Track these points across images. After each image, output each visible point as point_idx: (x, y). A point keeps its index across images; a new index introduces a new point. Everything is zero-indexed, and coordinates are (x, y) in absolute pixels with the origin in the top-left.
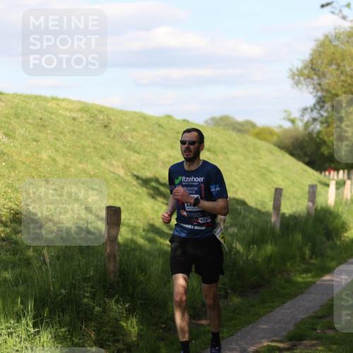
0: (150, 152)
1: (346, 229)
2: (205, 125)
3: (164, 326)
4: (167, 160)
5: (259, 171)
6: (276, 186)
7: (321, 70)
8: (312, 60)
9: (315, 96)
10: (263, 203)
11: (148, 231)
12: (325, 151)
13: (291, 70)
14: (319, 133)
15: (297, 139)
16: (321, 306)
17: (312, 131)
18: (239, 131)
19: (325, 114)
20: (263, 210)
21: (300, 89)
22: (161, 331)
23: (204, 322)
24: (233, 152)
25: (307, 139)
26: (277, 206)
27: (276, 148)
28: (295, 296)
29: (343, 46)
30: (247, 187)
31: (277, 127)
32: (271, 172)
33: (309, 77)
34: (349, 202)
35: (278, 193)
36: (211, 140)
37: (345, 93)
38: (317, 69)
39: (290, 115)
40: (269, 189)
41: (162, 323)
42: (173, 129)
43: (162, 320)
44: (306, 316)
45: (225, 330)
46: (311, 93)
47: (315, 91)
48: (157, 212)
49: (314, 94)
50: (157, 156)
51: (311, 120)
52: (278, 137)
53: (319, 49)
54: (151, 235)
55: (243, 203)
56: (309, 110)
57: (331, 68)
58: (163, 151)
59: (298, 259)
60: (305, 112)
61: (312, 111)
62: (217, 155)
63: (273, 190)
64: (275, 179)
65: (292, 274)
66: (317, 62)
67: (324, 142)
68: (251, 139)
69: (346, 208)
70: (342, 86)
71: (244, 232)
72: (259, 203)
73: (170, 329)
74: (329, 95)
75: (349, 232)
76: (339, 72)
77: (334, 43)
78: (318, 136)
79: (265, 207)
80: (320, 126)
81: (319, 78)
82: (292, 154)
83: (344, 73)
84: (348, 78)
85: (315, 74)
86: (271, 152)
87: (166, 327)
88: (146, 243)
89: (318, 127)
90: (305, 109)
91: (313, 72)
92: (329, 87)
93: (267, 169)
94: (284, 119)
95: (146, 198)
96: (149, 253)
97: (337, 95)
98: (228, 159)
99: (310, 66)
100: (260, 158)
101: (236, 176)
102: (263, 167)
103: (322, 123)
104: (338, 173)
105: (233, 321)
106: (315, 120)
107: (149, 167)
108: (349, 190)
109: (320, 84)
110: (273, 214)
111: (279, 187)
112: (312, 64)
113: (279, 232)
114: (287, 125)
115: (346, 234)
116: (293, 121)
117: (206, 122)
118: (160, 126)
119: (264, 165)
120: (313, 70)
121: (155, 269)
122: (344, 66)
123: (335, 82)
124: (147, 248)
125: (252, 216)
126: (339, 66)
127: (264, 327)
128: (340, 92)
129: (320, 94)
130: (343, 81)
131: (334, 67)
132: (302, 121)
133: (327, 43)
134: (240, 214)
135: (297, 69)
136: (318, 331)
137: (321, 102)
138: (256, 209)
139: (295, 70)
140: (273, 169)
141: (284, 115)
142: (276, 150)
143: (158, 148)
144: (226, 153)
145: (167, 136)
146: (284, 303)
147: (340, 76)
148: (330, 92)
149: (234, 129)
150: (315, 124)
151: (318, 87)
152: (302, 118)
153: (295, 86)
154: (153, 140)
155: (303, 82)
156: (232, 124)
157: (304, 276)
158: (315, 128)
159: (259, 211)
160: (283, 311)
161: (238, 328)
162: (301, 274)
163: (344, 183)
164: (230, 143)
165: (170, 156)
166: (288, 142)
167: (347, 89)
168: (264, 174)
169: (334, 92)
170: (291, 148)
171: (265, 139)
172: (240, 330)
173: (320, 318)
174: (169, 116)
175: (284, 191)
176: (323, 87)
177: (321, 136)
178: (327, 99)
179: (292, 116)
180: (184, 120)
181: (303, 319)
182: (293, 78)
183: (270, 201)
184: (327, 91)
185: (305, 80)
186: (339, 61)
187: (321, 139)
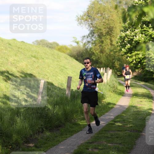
0: (4, 58)
1: (104, 98)
2: (33, 44)
3: (10, 147)
4: (13, 62)
5: (60, 68)
6: (68, 76)
7: (93, 17)
8: (88, 11)
9: (89, 30)
10: (62, 84)
11: (3, 98)
12: (94, 58)
13: (77, 16)
14: (91, 49)
15: (79, 52)
16: (91, 137)
17: (87, 48)
18: (50, 47)
19: (94, 39)
20: (62, 88)
21: (82, 26)
22: (9, 150)
23: (31, 145)
24: (47, 58)
25: (85, 52)
26: (69, 86)
27: (69, 56)
28: (78, 132)
29: (105, 4)
30: (54, 76)
31: (70, 46)
32: (66, 69)
33: (86, 20)
34: (106, 84)
35: (70, 79)
36: (36, 52)
37: (105, 28)
38: (91, 16)
39: (76, 39)
40: (65, 77)
41: (10, 146)
42: (16, 46)
43: (10, 144)
44: (83, 142)
45: (42, 149)
46: (87, 28)
47: (89, 27)
48: (8, 88)
49: (89, 29)
50: (8, 60)
51: (87, 42)
52: (70, 50)
53: (92, 6)
54: (4, 100)
55: (52, 84)
56: (86, 37)
57: (98, 16)
58: (11, 57)
59: (79, 113)
60: (84, 38)
61: (87, 37)
62: (39, 60)
63: (67, 78)
64: (68, 72)
65: (76, 121)
66: (91, 12)
67: (93, 53)
68: (56, 52)
69: (104, 87)
70: (103, 25)
71: (52, 99)
72: (60, 84)
73: (14, 149)
74: (96, 29)
75: (106, 100)
76: (102, 18)
77: (100, 3)
78: (90, 50)
79: (62, 87)
80: (91, 45)
81: (92, 20)
82: (77, 60)
83: (104, 18)
84: (107, 20)
85: (90, 19)
86: (66, 58)
87: (11, 147)
88: (2, 104)
89: (90, 46)
90: (84, 36)
91: (89, 18)
92: (97, 25)
93: (64, 67)
94: (73, 41)
95: (2, 81)
96: (3, 109)
97: (101, 30)
98: (44, 62)
99: (87, 14)
100: (61, 61)
101: (49, 71)
102: (62, 66)
103: (92, 43)
104: (100, 69)
105: (46, 145)
106: (89, 42)
107: (4, 65)
108: (106, 78)
109: (92, 24)
110: (67, 90)
111: (70, 76)
112: (88, 13)
113: (70, 99)
114: (75, 45)
115: (104, 100)
116: (77, 43)
117: (33, 43)
118: (10, 44)
119: (63, 65)
120: (89, 17)
121: (6, 118)
122: (105, 15)
123: (100, 23)
124: (2, 107)
125: (56, 91)
126: (102, 14)
127: (62, 147)
128: (102, 28)
129: (92, 29)
130: (104, 22)
131: (99, 15)
132: (82, 42)
133: (96, 2)
134: (50, 89)
135: (80, 16)
136: (90, 150)
137: (92, 33)
138: (58, 87)
139: (79, 16)
140: (67, 67)
141: (73, 39)
142: (69, 57)
143: (8, 55)
144: (43, 59)
145: (13, 50)
146: (72, 135)
147: (102, 20)
148: (97, 28)
149: (47, 46)
150: (89, 44)
151: (91, 25)
152: (82, 41)
153: (79, 25)
154: (6, 51)
155: (83, 23)
156: (46, 44)
157: (83, 121)
158: (89, 46)
159: (60, 88)
160: (72, 139)
161: (49, 148)
162: (81, 121)
163: (104, 74)
164: (45, 53)
165: (15, 60)
166: (75, 53)
167: (106, 27)
168: (62, 69)
169: (99, 28)
170: (77, 56)
171: (63, 52)
172: (49, 149)
173: (91, 143)
174: (15, 40)
175: (72, 78)
176: (94, 25)
177: (92, 51)
178: (95, 31)
179: (77, 40)
180: (22, 42)
181: (82, 144)
182: (78, 21)
183: (66, 83)
184: (96, 27)
185: (84, 21)
186: (102, 12)
187: (91, 52)
